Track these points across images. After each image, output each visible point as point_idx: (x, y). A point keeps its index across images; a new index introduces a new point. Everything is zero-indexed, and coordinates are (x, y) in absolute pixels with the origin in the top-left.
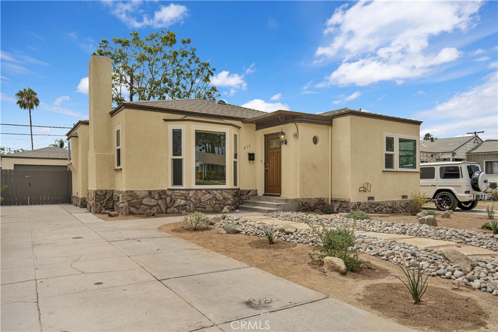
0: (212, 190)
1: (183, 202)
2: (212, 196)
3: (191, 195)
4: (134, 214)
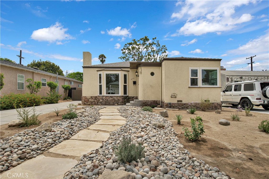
0: (113, 96)
1: (102, 101)
2: (112, 99)
3: (104, 98)
4: (86, 104)
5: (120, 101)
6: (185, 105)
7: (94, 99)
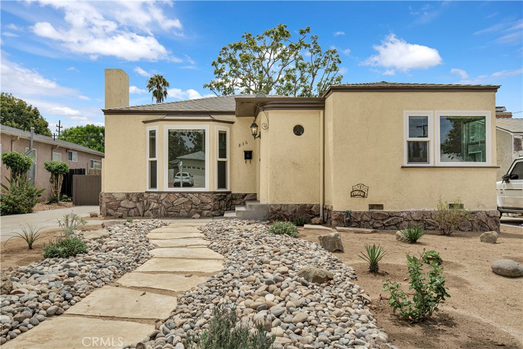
0: (188, 193)
1: (156, 205)
2: (187, 200)
3: (162, 198)
4: (111, 215)
5: (208, 207)
6: (390, 217)
7: (135, 201)
